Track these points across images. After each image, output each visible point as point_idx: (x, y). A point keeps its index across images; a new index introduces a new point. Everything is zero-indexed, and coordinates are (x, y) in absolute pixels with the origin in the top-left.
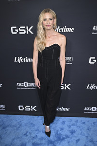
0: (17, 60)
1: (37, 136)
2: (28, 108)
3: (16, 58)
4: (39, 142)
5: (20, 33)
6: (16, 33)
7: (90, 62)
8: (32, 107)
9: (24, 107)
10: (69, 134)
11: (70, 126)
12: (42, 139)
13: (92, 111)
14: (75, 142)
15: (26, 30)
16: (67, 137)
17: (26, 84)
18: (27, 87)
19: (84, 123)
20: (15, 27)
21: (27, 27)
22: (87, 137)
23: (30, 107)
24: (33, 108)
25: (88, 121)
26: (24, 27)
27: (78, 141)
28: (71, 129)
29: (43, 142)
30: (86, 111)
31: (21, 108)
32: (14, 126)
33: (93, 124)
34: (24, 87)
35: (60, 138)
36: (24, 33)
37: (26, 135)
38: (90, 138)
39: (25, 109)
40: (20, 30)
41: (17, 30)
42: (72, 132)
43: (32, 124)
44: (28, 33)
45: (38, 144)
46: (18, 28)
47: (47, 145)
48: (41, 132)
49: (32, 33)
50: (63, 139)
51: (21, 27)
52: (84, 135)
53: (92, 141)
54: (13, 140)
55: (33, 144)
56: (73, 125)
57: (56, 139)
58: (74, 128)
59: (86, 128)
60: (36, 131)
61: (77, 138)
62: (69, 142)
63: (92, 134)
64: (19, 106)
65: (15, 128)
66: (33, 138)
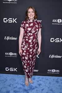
0: (6, 38)
1: (17, 87)
2: (12, 69)
3: (5, 37)
4: (18, 90)
5: (9, 22)
6: (6, 22)
7: (51, 41)
8: (14, 68)
9: (9, 68)
10: (37, 86)
11: (38, 81)
12: (20, 88)
13: (52, 72)
14: (41, 90)
15: (13, 21)
16: (36, 87)
17: (11, 54)
18: (11, 56)
19: (47, 79)
20: (6, 19)
21: (13, 19)
22: (49, 88)
23: (13, 69)
24: (15, 70)
25: (50, 78)
26: (11, 19)
27: (43, 90)
28: (39, 83)
29: (21, 90)
30: (49, 72)
31: (7, 69)
32: (2, 80)
33: (53, 80)
34: (10, 56)
35: (31, 88)
36: (12, 22)
37: (10, 86)
38: (50, 88)
39: (10, 70)
40: (9, 20)
41: (7, 20)
42: (40, 85)
43: (14, 79)
44: (13, 22)
45: (17, 91)
46: (7, 19)
47: (23, 92)
48: (20, 84)
49: (16, 22)
50: (34, 89)
51: (10, 19)
52: (47, 86)
53: (51, 90)
54: (2, 88)
55: (14, 91)
56: (40, 80)
57: (29, 88)
58: (41, 82)
59: (48, 82)
60: (16, 83)
61: (42, 88)
62: (37, 91)
63: (52, 86)
64: (6, 68)
65: (3, 82)
66: (15, 87)
